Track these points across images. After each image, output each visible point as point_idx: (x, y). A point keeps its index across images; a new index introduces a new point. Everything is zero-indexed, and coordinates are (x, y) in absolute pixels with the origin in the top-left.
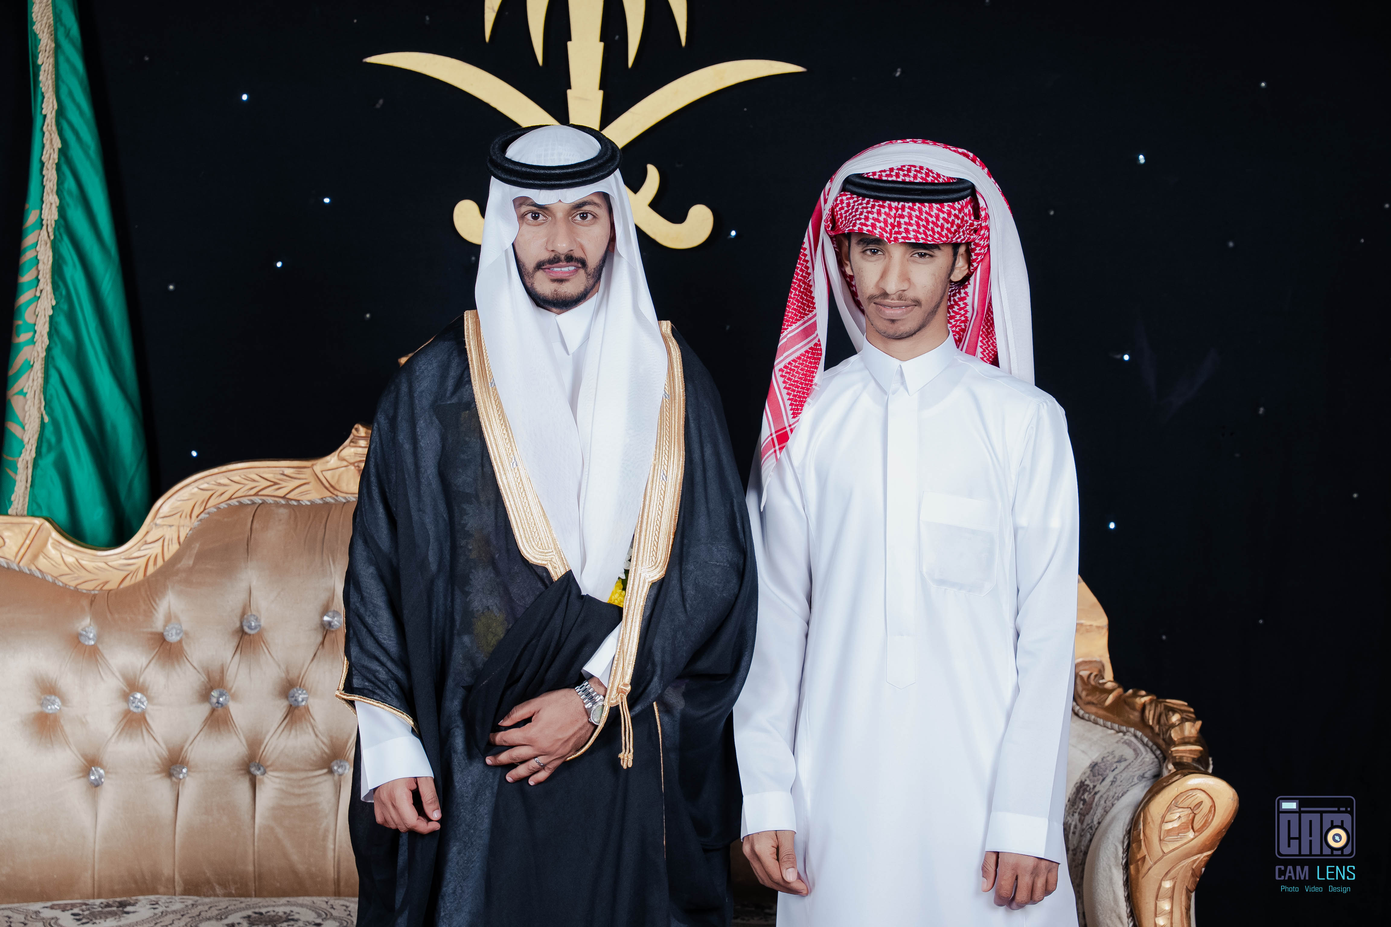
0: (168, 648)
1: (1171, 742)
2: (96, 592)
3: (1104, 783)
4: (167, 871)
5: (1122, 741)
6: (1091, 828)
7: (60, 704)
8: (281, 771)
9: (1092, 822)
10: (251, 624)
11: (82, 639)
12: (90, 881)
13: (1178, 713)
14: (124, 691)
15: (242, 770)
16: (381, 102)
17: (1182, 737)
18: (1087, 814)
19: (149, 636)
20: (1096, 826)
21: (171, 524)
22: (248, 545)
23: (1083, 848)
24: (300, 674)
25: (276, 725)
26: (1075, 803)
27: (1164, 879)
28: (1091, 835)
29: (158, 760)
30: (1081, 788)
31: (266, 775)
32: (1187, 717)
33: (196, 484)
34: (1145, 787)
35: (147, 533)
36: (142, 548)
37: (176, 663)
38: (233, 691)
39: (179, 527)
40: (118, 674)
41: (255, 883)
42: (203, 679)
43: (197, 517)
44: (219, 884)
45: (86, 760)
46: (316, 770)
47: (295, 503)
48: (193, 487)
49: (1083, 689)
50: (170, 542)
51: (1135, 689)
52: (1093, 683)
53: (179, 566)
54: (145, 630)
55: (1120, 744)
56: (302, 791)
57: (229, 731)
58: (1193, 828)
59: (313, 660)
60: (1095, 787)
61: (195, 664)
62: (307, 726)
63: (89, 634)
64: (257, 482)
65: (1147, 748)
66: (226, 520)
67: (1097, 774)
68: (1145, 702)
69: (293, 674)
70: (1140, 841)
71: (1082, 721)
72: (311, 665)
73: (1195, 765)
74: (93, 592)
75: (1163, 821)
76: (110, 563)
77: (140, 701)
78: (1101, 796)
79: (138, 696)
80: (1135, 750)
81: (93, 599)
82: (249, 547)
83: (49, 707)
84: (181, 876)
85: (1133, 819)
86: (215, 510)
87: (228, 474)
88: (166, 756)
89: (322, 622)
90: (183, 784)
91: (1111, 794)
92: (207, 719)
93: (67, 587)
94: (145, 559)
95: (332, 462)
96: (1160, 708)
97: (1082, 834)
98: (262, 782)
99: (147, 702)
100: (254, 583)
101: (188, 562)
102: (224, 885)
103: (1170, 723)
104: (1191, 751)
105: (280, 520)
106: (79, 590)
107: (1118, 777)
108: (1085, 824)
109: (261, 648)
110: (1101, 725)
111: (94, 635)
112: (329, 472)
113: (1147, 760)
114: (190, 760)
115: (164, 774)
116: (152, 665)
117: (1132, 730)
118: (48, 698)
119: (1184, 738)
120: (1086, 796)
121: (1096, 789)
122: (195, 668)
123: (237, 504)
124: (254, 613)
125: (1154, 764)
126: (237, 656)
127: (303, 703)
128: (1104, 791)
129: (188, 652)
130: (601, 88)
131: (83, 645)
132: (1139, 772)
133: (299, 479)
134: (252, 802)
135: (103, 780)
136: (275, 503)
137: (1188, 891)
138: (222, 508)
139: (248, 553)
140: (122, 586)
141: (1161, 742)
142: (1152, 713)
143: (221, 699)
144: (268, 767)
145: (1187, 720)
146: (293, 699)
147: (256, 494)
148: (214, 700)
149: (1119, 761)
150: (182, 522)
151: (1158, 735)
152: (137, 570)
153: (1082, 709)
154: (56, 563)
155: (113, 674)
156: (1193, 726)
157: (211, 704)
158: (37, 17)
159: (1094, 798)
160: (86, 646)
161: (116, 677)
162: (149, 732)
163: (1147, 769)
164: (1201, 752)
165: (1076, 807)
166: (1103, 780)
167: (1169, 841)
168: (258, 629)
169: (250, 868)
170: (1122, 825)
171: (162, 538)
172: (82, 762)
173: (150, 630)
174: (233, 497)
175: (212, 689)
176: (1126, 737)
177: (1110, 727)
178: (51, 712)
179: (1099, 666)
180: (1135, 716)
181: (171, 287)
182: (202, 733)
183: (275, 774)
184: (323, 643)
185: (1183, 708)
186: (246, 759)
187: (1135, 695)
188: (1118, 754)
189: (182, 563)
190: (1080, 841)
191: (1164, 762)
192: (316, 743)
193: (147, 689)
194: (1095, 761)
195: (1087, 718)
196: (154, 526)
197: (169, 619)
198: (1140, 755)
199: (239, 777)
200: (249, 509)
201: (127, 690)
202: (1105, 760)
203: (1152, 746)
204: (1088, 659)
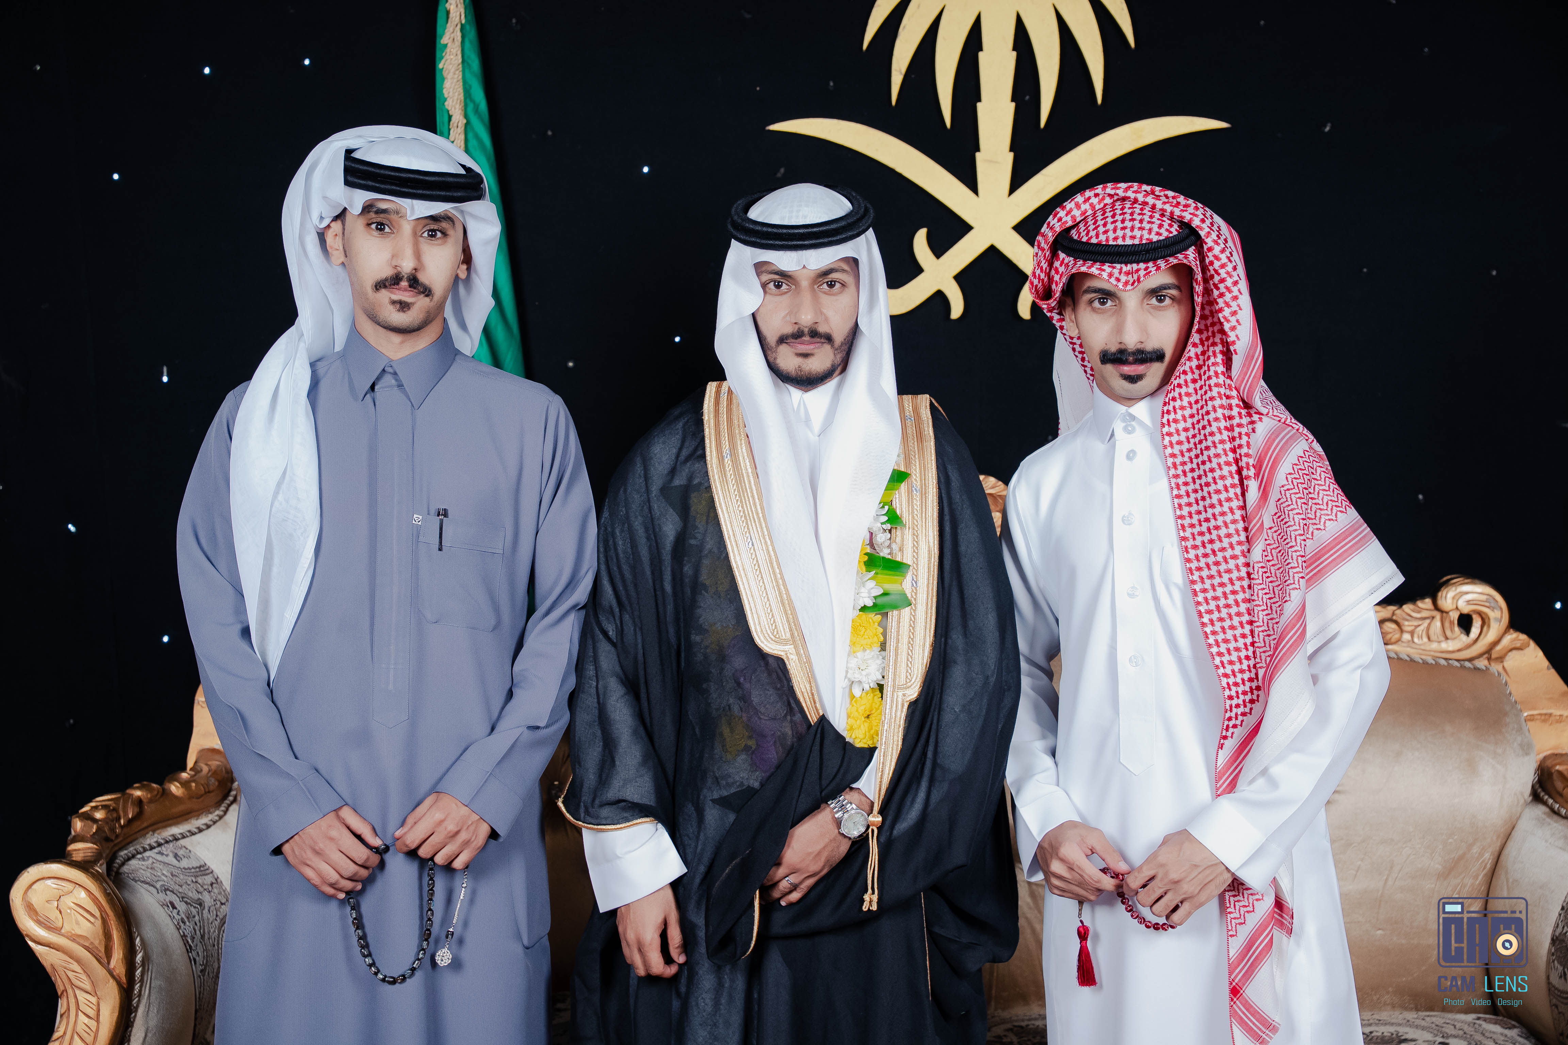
16: (784, 171)
49: (1565, 786)
71: (1565, 820)
153: (1564, 808)
158: (449, 93)
181: (571, 364)
204: (1556, 752)
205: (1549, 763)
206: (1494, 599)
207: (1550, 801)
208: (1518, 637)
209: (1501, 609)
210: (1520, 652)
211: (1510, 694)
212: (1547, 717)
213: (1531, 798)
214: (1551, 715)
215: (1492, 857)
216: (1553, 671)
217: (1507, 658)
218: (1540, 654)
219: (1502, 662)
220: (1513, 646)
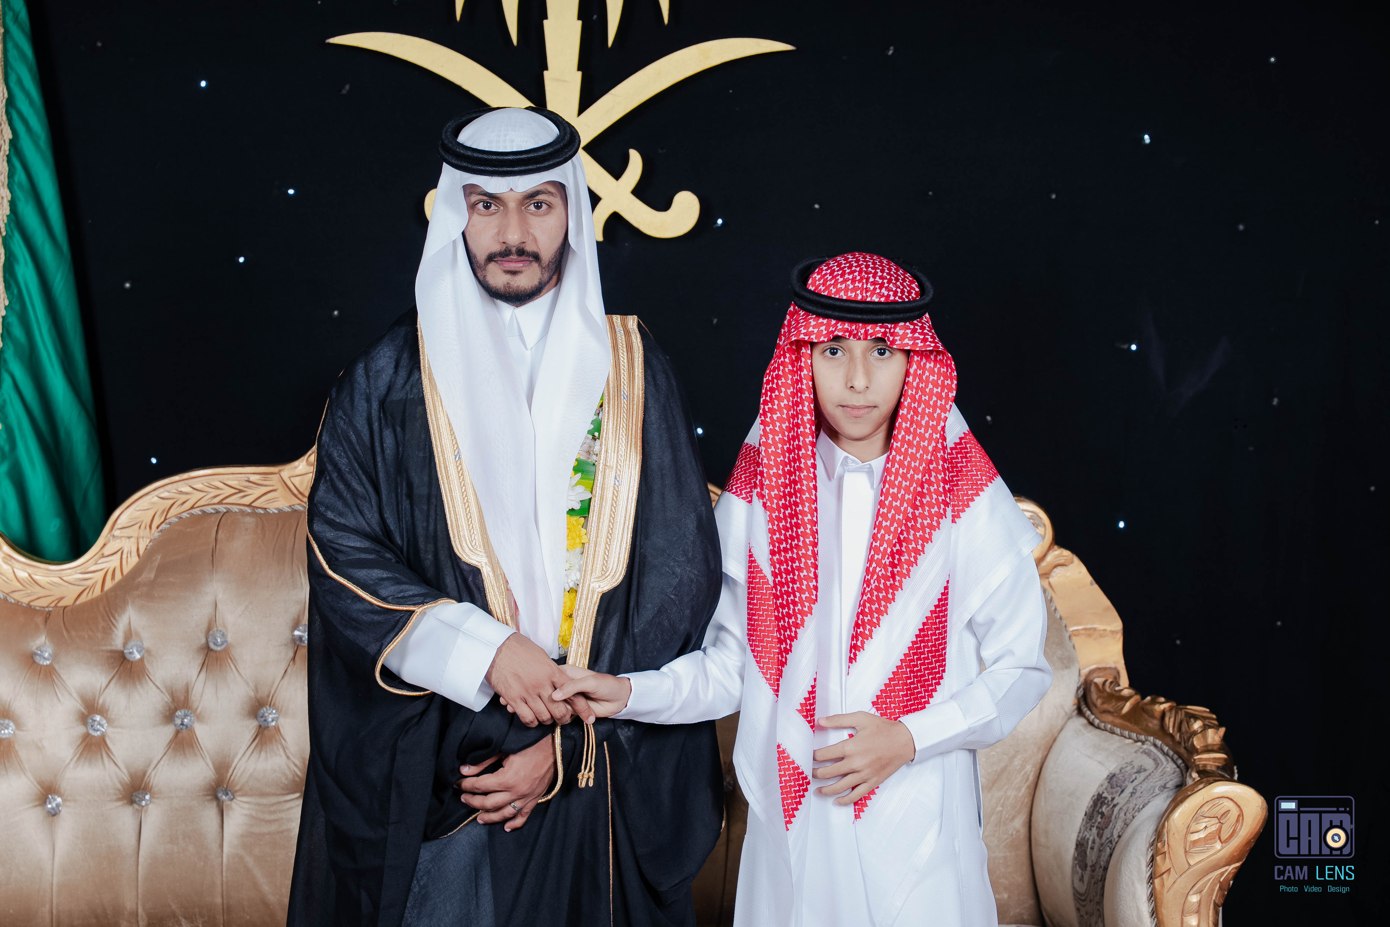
0: (129, 666)
1: (1193, 750)
2: (51, 609)
3: (1123, 795)
4: (129, 904)
5: (1141, 750)
6: (1111, 842)
7: (14, 727)
8: (251, 795)
9: (1112, 835)
10: (217, 640)
11: (37, 659)
12: (47, 917)
13: (1200, 719)
14: (83, 714)
15: (208, 795)
16: (347, 87)
17: (1205, 744)
18: (1106, 828)
19: (109, 654)
20: (1116, 841)
21: (129, 535)
22: (213, 556)
23: (1102, 863)
24: (270, 692)
25: (244, 747)
26: (1093, 817)
27: (1191, 893)
28: (1110, 849)
29: (119, 786)
30: (1099, 800)
31: (234, 800)
32: (1209, 724)
33: (156, 493)
34: (1168, 797)
35: (105, 545)
36: (100, 562)
37: (137, 683)
38: (198, 711)
39: (138, 538)
40: (75, 695)
41: (223, 916)
42: (166, 700)
43: (158, 528)
44: (186, 918)
45: (42, 787)
46: (288, 794)
47: (262, 512)
48: (153, 495)
49: (1099, 697)
50: (129, 555)
51: (1153, 696)
52: (1108, 690)
53: (139, 579)
54: (104, 648)
55: (1139, 754)
56: (272, 817)
57: (195, 755)
58: (1220, 838)
59: (283, 677)
60: (1113, 799)
61: (158, 684)
62: (278, 747)
63: (44, 653)
64: (221, 489)
65: (1168, 758)
66: (188, 530)
67: (1115, 786)
68: (1165, 709)
69: (263, 693)
70: (1165, 853)
71: (1098, 730)
72: (281, 683)
73: (1220, 772)
74: (47, 609)
75: (1189, 832)
76: (65, 578)
77: (99, 724)
78: (1121, 809)
79: (98, 718)
80: (1154, 760)
81: (47, 616)
82: (214, 558)
83: (3, 732)
84: (144, 910)
85: (1156, 830)
86: (177, 520)
87: (190, 482)
88: (128, 782)
89: (294, 635)
90: (146, 811)
91: (1131, 805)
92: (171, 742)
93: (20, 603)
94: (102, 573)
95: (300, 467)
96: (1181, 715)
97: (1101, 849)
98: (230, 808)
99: (106, 725)
100: (220, 596)
101: (150, 575)
102: (190, 918)
103: (1192, 730)
104: (1215, 759)
105: (247, 529)
106: (33, 607)
107: (1138, 788)
108: (1104, 838)
109: (227, 664)
110: (1118, 735)
111: (50, 654)
112: (298, 478)
113: (1168, 769)
114: (154, 785)
115: (126, 802)
116: (112, 685)
117: (1151, 739)
118: (2, 722)
119: (1207, 746)
120: (1104, 809)
121: (1115, 802)
122: (158, 688)
123: (200, 513)
124: (220, 628)
125: (1176, 774)
126: (203, 674)
127: (273, 724)
128: (1124, 803)
129: (151, 671)
130: (579, 69)
131: (38, 664)
132: (1160, 782)
133: (266, 486)
134: (219, 830)
135: (60, 808)
136: (240, 512)
137: (1216, 906)
138: (184, 517)
139: (213, 565)
140: (78, 602)
141: (1182, 751)
142: (1172, 720)
143: (186, 720)
144: (236, 791)
145: (1210, 727)
146: (262, 719)
147: (220, 503)
148: (178, 721)
149: (1138, 772)
150: (142, 533)
151: (1179, 743)
152: (94, 585)
153: (1097, 718)
154: (8, 579)
155: (71, 694)
156: (1217, 733)
157: (175, 725)
159: (1113, 811)
160: (41, 666)
161: (74, 698)
162: (109, 756)
163: (1168, 779)
164: (1225, 760)
165: (1094, 821)
166: (1122, 791)
167: (1195, 853)
168: (224, 646)
169: (219, 900)
170: (1145, 837)
171: (121, 551)
172: (38, 789)
173: (109, 648)
174: (195, 506)
175: (176, 710)
176: (1145, 747)
177: (1127, 736)
178: (4, 737)
179: (1115, 673)
180: (1154, 724)
181: (128, 285)
182: (166, 757)
183: (244, 799)
184: (294, 659)
185: (1205, 715)
186: (213, 784)
187: (1154, 702)
188: (1136, 764)
189: (143, 576)
190: (1099, 857)
191: (1187, 771)
192: (287, 765)
193: (107, 711)
194: (1113, 772)
195: (1103, 728)
196: (111, 538)
197: (129, 636)
198: (1160, 765)
199: (206, 803)
200: (213, 519)
201: (86, 712)
202: (1123, 771)
203: (1172, 756)
204: (1101, 666)
205: (1091, 678)
206: (1038, 516)
207: (1088, 713)
208: (1062, 553)
209: (1045, 525)
210: (1065, 567)
211: (1056, 609)
212: (1091, 632)
213: (1076, 712)
214: (1095, 629)
215: (1034, 769)
216: (1096, 586)
217: (1053, 574)
218: (1083, 569)
219: (1048, 578)
220: (1058, 562)
